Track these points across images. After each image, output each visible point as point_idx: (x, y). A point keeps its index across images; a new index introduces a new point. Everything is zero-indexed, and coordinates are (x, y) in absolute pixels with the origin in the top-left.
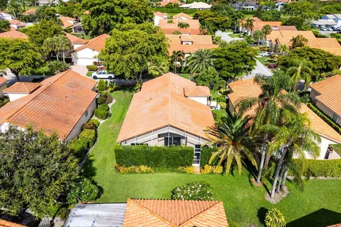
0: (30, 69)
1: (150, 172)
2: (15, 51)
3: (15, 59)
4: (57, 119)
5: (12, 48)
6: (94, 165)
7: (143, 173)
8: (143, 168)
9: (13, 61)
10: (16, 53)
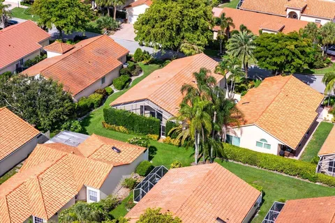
0: (72, 27)
1: (125, 133)
2: (62, 9)
3: (61, 17)
4: (74, 79)
5: (60, 6)
6: (91, 120)
7: (120, 131)
8: (121, 128)
9: (58, 19)
10: (62, 11)
